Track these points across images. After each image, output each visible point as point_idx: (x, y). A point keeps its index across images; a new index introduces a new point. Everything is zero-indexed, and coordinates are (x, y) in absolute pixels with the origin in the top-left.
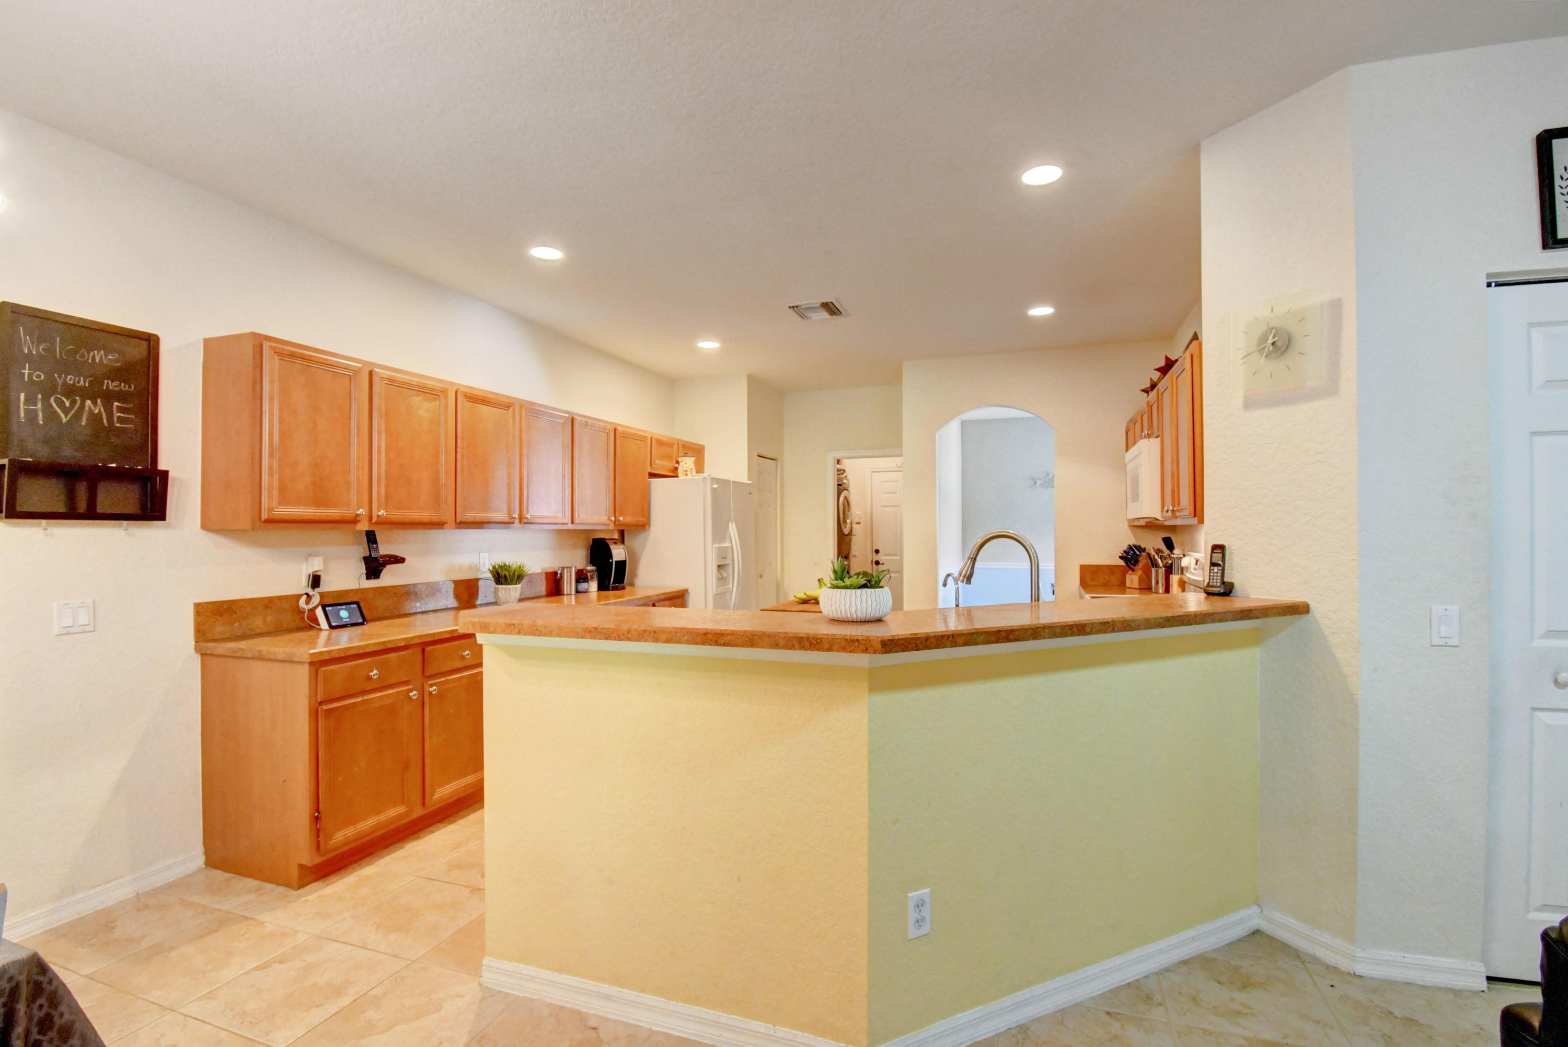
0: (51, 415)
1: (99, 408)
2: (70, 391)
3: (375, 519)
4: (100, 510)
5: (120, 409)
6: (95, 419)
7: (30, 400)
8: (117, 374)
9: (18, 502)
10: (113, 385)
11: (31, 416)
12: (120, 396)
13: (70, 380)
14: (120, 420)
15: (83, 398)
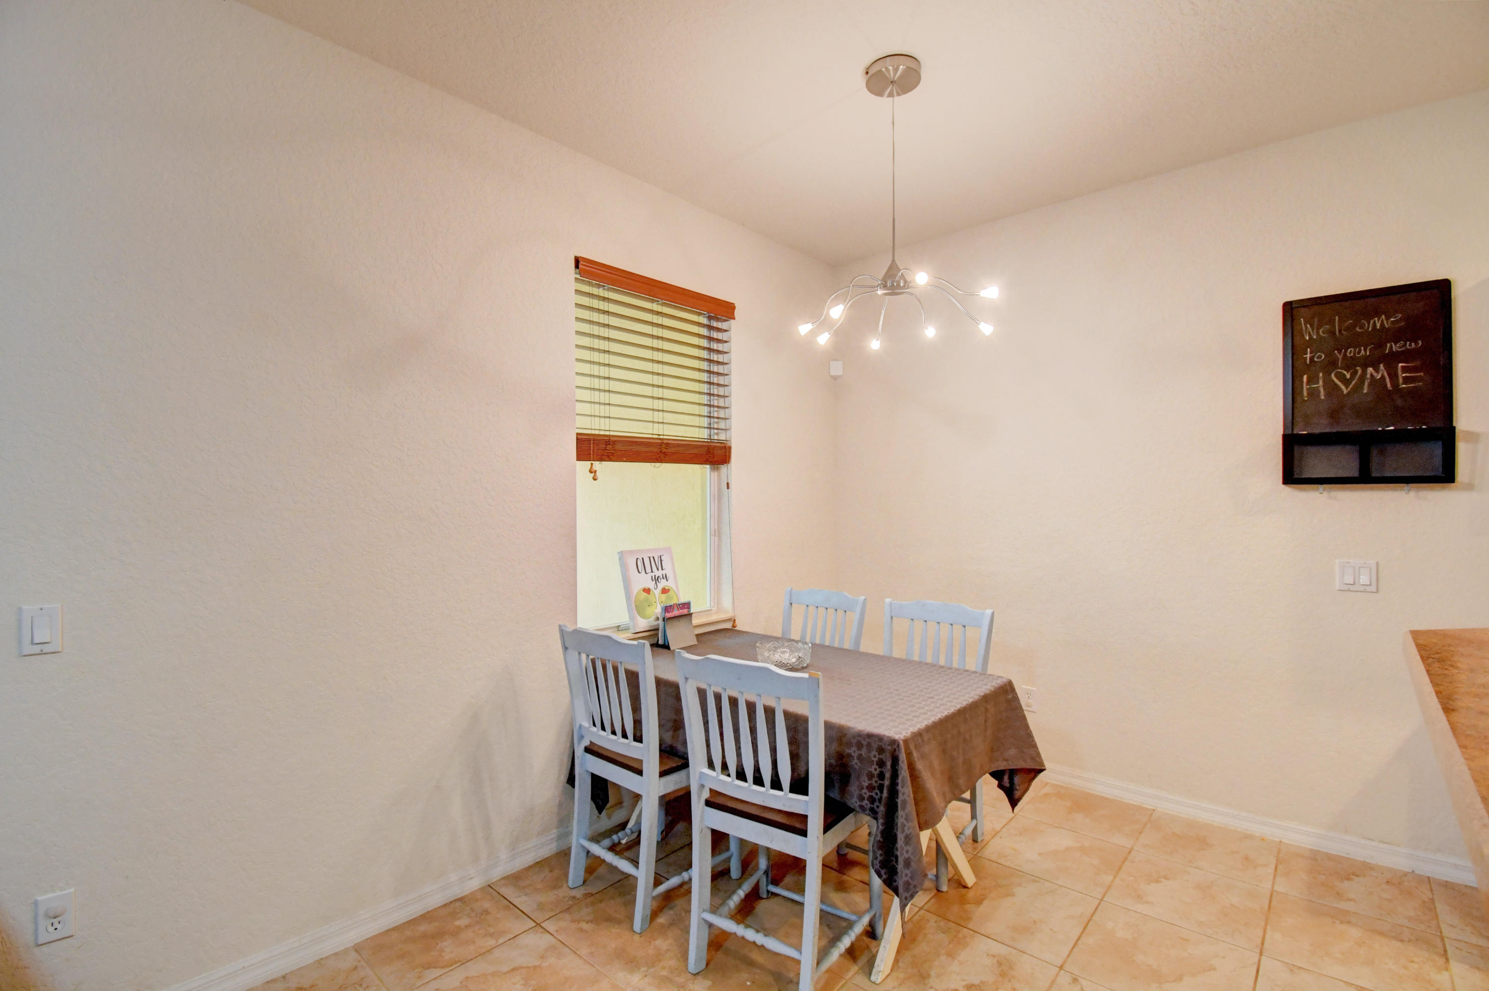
0: (1331, 389)
2: (1350, 364)
4: (1375, 473)
5: (1404, 370)
6: (1378, 384)
7: (1312, 380)
8: (1398, 330)
9: (1298, 470)
10: (1397, 347)
11: (1314, 393)
12: (1405, 356)
13: (1350, 352)
14: (1406, 380)
15: (1365, 367)
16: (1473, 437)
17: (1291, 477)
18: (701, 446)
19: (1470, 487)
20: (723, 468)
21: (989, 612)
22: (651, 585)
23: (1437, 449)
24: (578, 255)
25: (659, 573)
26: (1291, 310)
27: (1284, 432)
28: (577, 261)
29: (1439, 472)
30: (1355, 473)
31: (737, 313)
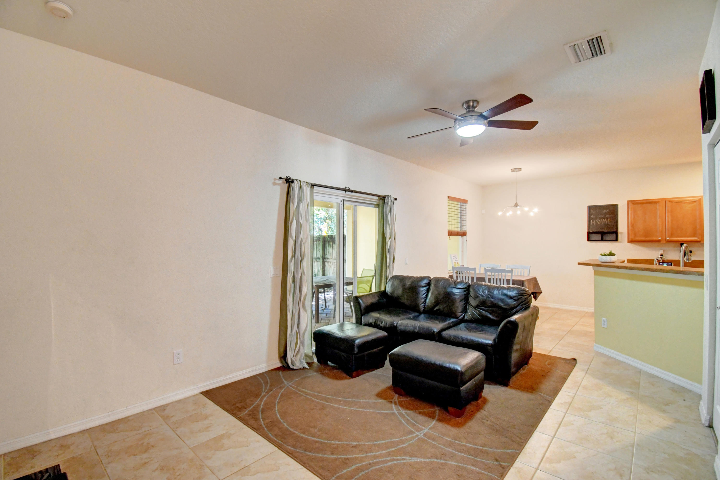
0: (596, 222)
1: (605, 220)
2: (600, 219)
3: (667, 240)
4: (604, 239)
5: (610, 220)
6: (605, 223)
7: (593, 221)
8: (608, 213)
9: (590, 238)
10: (607, 216)
11: (593, 224)
12: (610, 218)
13: (600, 216)
14: (610, 222)
15: (602, 219)
16: (621, 233)
17: (589, 240)
18: (456, 232)
19: (621, 242)
20: (465, 237)
21: (529, 266)
22: (455, 261)
23: (615, 235)
24: (448, 196)
25: (456, 259)
26: (590, 208)
27: (588, 231)
28: (448, 197)
29: (615, 239)
30: (600, 239)
31: (468, 202)
